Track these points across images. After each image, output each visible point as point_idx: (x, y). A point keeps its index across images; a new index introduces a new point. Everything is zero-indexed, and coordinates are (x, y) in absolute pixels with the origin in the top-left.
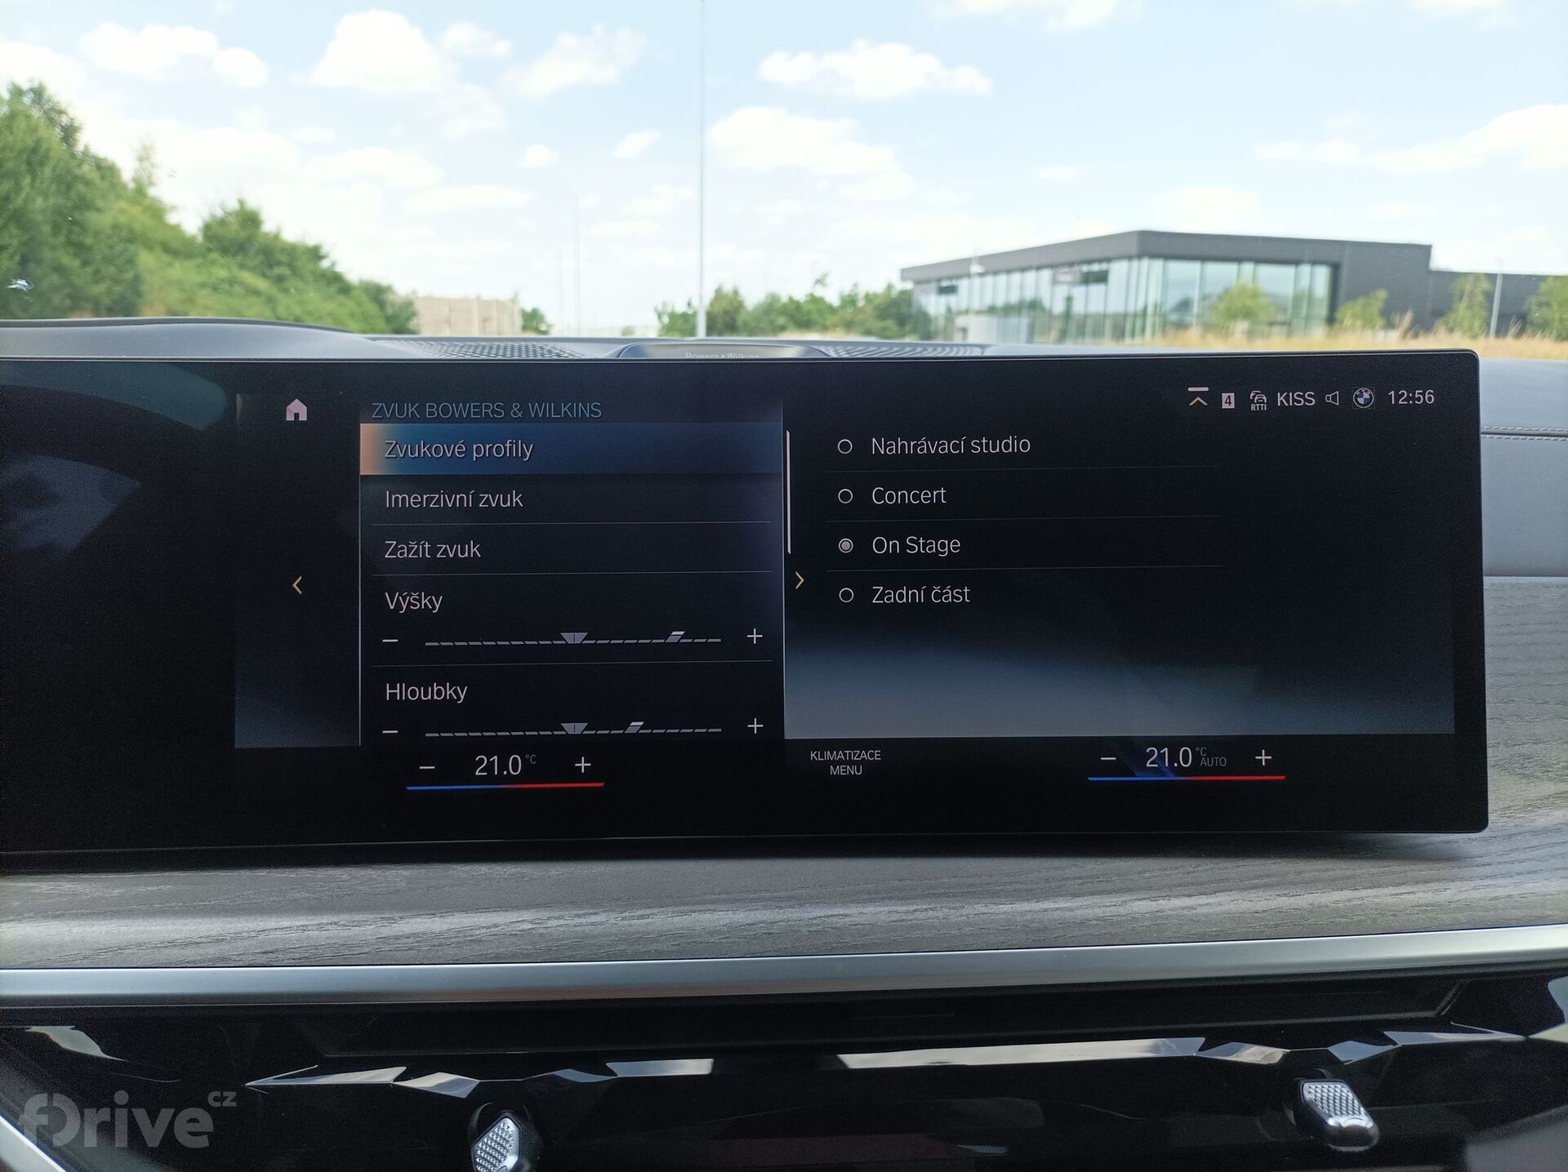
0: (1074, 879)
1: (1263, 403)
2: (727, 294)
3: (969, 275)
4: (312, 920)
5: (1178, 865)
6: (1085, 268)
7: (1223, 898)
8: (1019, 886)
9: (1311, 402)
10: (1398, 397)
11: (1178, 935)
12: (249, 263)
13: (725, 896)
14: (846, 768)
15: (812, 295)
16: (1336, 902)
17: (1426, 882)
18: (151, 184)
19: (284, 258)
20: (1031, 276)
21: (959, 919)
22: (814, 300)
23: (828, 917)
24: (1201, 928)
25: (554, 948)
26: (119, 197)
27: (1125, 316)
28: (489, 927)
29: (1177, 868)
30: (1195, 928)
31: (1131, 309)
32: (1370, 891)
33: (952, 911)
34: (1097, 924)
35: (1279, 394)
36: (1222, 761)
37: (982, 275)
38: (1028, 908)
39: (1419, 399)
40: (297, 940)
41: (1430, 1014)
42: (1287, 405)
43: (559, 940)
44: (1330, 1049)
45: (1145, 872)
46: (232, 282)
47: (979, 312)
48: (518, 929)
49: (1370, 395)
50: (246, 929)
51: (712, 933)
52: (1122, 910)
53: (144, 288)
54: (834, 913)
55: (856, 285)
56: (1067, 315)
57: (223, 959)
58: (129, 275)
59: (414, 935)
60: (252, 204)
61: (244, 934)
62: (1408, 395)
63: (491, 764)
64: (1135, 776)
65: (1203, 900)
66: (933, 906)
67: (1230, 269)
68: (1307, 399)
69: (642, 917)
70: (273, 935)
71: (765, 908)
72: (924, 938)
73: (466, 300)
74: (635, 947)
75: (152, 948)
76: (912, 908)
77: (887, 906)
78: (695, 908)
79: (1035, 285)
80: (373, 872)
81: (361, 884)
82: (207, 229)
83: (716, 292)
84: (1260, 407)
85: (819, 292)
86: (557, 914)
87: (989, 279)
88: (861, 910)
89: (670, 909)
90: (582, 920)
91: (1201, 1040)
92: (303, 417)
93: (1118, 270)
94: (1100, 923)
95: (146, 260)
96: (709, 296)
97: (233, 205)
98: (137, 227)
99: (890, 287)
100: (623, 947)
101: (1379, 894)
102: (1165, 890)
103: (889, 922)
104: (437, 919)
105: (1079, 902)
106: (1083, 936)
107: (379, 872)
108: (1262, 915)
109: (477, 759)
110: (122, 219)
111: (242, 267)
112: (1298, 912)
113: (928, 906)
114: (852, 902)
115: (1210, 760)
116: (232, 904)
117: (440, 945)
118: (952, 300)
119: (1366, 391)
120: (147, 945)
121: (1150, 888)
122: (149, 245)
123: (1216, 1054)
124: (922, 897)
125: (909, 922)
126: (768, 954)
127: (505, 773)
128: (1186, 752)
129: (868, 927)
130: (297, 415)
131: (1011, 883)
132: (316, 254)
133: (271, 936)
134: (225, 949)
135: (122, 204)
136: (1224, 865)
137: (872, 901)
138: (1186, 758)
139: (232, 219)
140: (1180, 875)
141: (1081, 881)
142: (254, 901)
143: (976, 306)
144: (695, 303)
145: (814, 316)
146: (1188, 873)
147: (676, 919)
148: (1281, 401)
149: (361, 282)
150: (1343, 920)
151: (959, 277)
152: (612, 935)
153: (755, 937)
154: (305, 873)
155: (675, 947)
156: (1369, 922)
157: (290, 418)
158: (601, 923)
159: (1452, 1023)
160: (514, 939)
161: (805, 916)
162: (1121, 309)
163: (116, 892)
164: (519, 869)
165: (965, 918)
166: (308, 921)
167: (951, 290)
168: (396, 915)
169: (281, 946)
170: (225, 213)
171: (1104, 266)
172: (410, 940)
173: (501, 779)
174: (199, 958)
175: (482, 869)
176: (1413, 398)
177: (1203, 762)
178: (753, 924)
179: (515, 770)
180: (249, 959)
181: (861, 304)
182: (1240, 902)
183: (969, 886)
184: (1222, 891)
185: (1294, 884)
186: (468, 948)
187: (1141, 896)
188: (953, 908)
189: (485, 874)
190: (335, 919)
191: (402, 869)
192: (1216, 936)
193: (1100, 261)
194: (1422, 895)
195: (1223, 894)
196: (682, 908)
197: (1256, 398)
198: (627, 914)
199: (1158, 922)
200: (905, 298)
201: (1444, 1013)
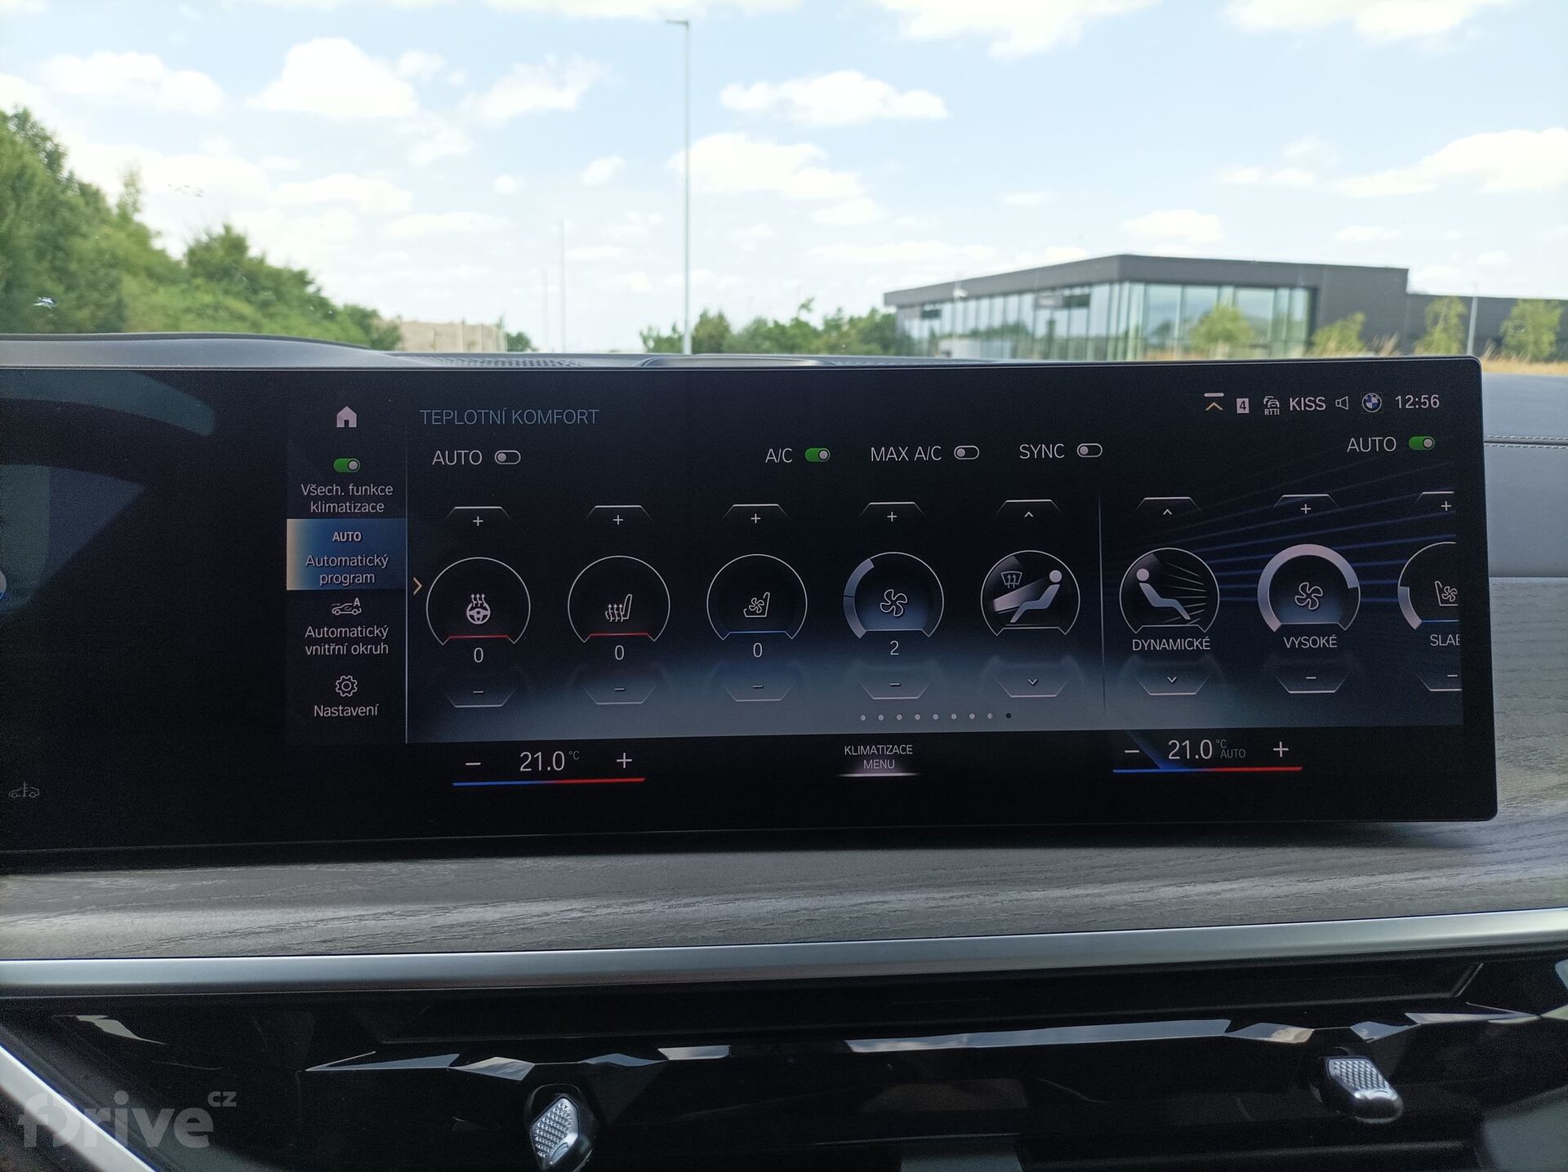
0: (1103, 867)
1: (1276, 407)
2: (713, 318)
3: (952, 300)
4: (367, 910)
5: (1200, 854)
6: (1067, 292)
7: (1247, 884)
8: (1049, 874)
9: (1322, 406)
10: (1405, 402)
11: (1204, 919)
12: (235, 289)
13: (768, 885)
14: (879, 762)
15: (797, 320)
16: (1355, 887)
17: (1439, 867)
18: (137, 210)
19: (267, 283)
20: (1013, 300)
21: (994, 905)
22: (799, 324)
23: (868, 903)
24: (1226, 912)
25: (604, 936)
26: (104, 221)
27: (1107, 339)
28: (539, 916)
29: (1199, 857)
30: (1220, 913)
31: (1113, 332)
32: (1386, 876)
33: (987, 898)
34: (1127, 909)
35: (1291, 399)
36: (1241, 753)
37: (964, 299)
38: (1060, 895)
39: (1425, 404)
40: (355, 930)
41: (1447, 995)
42: (1299, 409)
43: (607, 928)
44: (1351, 1028)
45: (1170, 860)
46: (217, 307)
47: (962, 336)
48: (568, 917)
49: (1378, 400)
50: (305, 919)
51: (756, 920)
52: (1149, 896)
53: (128, 313)
54: (875, 900)
55: (839, 310)
56: (1050, 338)
57: (283, 948)
58: (113, 299)
59: (468, 924)
60: (238, 229)
61: (303, 924)
62: (1414, 399)
63: (535, 761)
64: (1159, 768)
65: (1226, 886)
66: (969, 893)
67: (1210, 293)
68: (1318, 404)
69: (687, 905)
70: (331, 925)
71: (806, 896)
72: (960, 923)
73: (451, 325)
74: (684, 934)
75: (213, 938)
76: (948, 895)
77: (924, 893)
78: (737, 897)
79: (1018, 309)
80: (420, 867)
81: (409, 877)
82: (192, 253)
83: (701, 316)
84: (1273, 411)
85: (804, 316)
86: (605, 903)
87: (972, 304)
88: (899, 897)
89: (716, 897)
90: (631, 909)
91: (1227, 1023)
92: (353, 424)
93: (1099, 294)
94: (1129, 908)
95: (130, 285)
96: (694, 320)
97: (218, 230)
98: (121, 253)
99: (874, 311)
100: (671, 934)
101: (1395, 879)
102: (1190, 876)
103: (927, 908)
104: (489, 908)
105: (1109, 888)
106: (1113, 920)
107: (427, 866)
108: (1284, 899)
109: (522, 755)
110: (104, 244)
111: (227, 292)
112: (1317, 896)
113: (963, 893)
114: (891, 889)
115: (1230, 751)
116: (287, 896)
117: (494, 933)
118: (936, 324)
119: (1374, 396)
120: (207, 935)
121: (1176, 875)
122: (131, 269)
123: (1244, 1034)
124: (956, 884)
125: (946, 909)
126: (814, 939)
127: (549, 769)
128: (1206, 745)
129: (907, 913)
130: (347, 422)
131: (1041, 872)
132: (301, 279)
133: (330, 926)
134: (285, 938)
135: (106, 230)
136: (1245, 853)
137: (910, 888)
138: (1206, 750)
139: (216, 245)
140: (1203, 863)
141: (1109, 869)
142: (309, 893)
143: (959, 329)
144: (681, 328)
145: (799, 340)
146: (1211, 861)
147: (722, 907)
148: (1294, 406)
149: (346, 307)
150: (1362, 904)
151: (942, 301)
152: (660, 922)
153: (798, 924)
154: (354, 868)
155: (722, 934)
156: (1387, 906)
157: (340, 424)
158: (648, 911)
159: (1468, 1003)
160: (565, 927)
161: (847, 903)
162: (1103, 332)
163: (173, 886)
164: (563, 862)
165: (999, 904)
166: (364, 910)
167: (935, 314)
168: (450, 905)
169: (339, 936)
170: (210, 238)
171: (1086, 290)
172: (464, 929)
173: (545, 775)
174: (260, 947)
175: (528, 863)
176: (1420, 403)
177: (1223, 754)
178: (796, 911)
179: (559, 765)
180: (309, 948)
181: (845, 328)
182: (1262, 887)
183: (1001, 874)
184: (1245, 877)
185: (1314, 870)
186: (521, 935)
187: (1168, 883)
188: (988, 895)
189: (530, 867)
190: (390, 909)
191: (450, 863)
192: (1241, 919)
193: (1082, 285)
194: (1437, 880)
195: (1245, 880)
196: (725, 897)
197: (1269, 403)
198: (673, 902)
199: (1185, 907)
200: (889, 321)
201: (1459, 994)
